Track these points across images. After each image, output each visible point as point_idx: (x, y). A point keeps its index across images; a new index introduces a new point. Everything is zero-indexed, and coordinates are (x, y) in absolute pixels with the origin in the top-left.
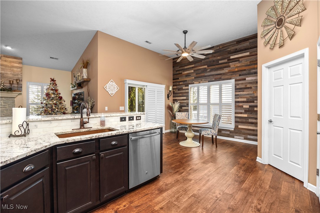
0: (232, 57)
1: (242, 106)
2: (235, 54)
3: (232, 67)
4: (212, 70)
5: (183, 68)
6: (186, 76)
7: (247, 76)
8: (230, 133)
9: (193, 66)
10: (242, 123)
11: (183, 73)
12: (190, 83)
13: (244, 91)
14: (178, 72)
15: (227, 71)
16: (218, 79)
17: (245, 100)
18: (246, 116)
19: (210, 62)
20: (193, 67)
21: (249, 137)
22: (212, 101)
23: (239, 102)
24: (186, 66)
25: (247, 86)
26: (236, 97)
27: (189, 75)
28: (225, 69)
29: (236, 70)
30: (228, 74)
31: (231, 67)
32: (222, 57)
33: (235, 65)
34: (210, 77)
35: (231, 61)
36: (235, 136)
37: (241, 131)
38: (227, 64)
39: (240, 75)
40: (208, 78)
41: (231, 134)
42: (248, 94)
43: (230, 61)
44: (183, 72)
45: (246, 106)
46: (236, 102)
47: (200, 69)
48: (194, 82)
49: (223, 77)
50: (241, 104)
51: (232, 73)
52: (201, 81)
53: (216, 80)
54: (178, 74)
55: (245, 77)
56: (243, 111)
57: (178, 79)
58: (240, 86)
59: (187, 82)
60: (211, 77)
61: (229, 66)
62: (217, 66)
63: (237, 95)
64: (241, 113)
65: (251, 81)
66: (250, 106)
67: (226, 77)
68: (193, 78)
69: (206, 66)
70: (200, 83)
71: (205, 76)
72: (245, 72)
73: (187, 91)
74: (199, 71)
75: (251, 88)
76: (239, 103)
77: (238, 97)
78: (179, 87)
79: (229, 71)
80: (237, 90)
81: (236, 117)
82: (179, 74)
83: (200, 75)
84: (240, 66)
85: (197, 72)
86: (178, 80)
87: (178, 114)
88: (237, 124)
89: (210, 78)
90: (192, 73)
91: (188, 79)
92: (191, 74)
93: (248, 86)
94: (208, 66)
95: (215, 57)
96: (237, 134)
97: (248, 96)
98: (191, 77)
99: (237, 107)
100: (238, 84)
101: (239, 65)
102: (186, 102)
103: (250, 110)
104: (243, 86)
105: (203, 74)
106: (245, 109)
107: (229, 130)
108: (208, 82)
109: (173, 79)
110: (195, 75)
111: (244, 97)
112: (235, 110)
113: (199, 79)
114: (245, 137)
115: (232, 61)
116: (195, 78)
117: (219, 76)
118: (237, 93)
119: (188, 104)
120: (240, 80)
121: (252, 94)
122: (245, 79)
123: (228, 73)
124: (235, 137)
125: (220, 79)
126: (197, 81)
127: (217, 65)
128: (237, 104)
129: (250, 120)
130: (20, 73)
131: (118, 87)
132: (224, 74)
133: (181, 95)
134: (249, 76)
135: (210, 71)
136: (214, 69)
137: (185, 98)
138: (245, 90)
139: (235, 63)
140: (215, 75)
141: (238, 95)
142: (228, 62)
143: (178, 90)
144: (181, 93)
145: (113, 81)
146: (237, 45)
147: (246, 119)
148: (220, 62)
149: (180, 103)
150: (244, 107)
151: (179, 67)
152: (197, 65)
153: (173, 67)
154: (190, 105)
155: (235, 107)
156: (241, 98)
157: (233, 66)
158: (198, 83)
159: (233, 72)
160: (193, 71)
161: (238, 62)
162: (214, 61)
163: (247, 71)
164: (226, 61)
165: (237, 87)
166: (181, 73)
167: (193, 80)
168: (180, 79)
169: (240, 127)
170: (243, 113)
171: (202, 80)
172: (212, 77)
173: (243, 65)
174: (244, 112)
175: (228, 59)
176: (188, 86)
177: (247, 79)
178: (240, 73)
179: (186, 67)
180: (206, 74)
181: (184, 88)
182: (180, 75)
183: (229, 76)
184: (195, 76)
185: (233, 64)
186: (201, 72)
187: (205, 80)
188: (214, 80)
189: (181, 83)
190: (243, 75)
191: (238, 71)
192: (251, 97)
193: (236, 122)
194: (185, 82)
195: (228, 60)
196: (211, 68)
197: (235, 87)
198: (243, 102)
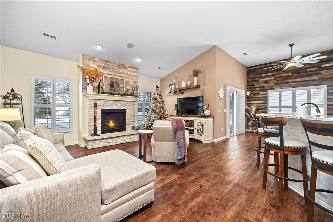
0: (323, 66)
2: (328, 62)
4: (297, 77)
5: (261, 75)
6: (264, 83)
9: (273, 73)
12: (269, 88)
14: (254, 79)
15: (317, 78)
16: (305, 85)
20: (272, 75)
24: (264, 74)
26: (328, 100)
28: (314, 76)
29: (329, 76)
30: (318, 80)
31: (322, 74)
32: (311, 66)
33: (327, 73)
34: (294, 83)
35: (323, 69)
38: (317, 72)
40: (292, 84)
43: (321, 69)
44: (261, 79)
46: (329, 105)
47: (283, 76)
48: (274, 88)
49: (311, 83)
51: (324, 80)
52: (283, 86)
53: (302, 86)
54: (253, 81)
57: (254, 85)
59: (265, 88)
61: (321, 74)
62: (304, 74)
63: (330, 99)
67: (316, 83)
68: (274, 84)
69: (290, 74)
70: (281, 88)
71: (289, 83)
73: (266, 96)
74: (281, 78)
78: (255, 92)
79: (319, 77)
80: (330, 94)
82: (257, 80)
83: (282, 81)
85: (279, 79)
86: (254, 86)
90: (272, 80)
91: (266, 85)
92: (270, 81)
94: (293, 74)
98: (270, 83)
99: (329, 109)
100: (331, 89)
101: (332, 72)
102: (264, 105)
108: (293, 87)
109: (247, 86)
110: (276, 81)
113: (281, 85)
116: (275, 84)
117: (306, 83)
118: (330, 97)
119: (266, 108)
125: (308, 85)
127: (304, 72)
130: (137, 81)
131: (224, 93)
132: (313, 80)
135: (295, 78)
136: (301, 76)
137: (262, 102)
139: (328, 71)
140: (301, 81)
141: (332, 98)
142: (319, 69)
143: (253, 95)
144: (256, 98)
146: (330, 54)
148: (308, 70)
149: (257, 106)
151: (255, 75)
152: (277, 73)
153: (247, 75)
154: (269, 108)
155: (327, 109)
157: (325, 74)
158: (279, 88)
160: (273, 78)
161: (331, 70)
162: (300, 69)
164: (316, 69)
165: (330, 92)
166: (259, 80)
167: (273, 86)
168: (256, 85)
171: (285, 86)
172: (297, 83)
175: (319, 67)
176: (267, 91)
179: (263, 75)
180: (289, 81)
181: (261, 93)
182: (256, 82)
183: (320, 82)
185: (325, 72)
186: (283, 79)
187: (288, 86)
188: (300, 85)
189: (256, 89)
191: (331, 78)
194: (263, 88)
195: (318, 69)
196: (296, 75)
197: (328, 91)
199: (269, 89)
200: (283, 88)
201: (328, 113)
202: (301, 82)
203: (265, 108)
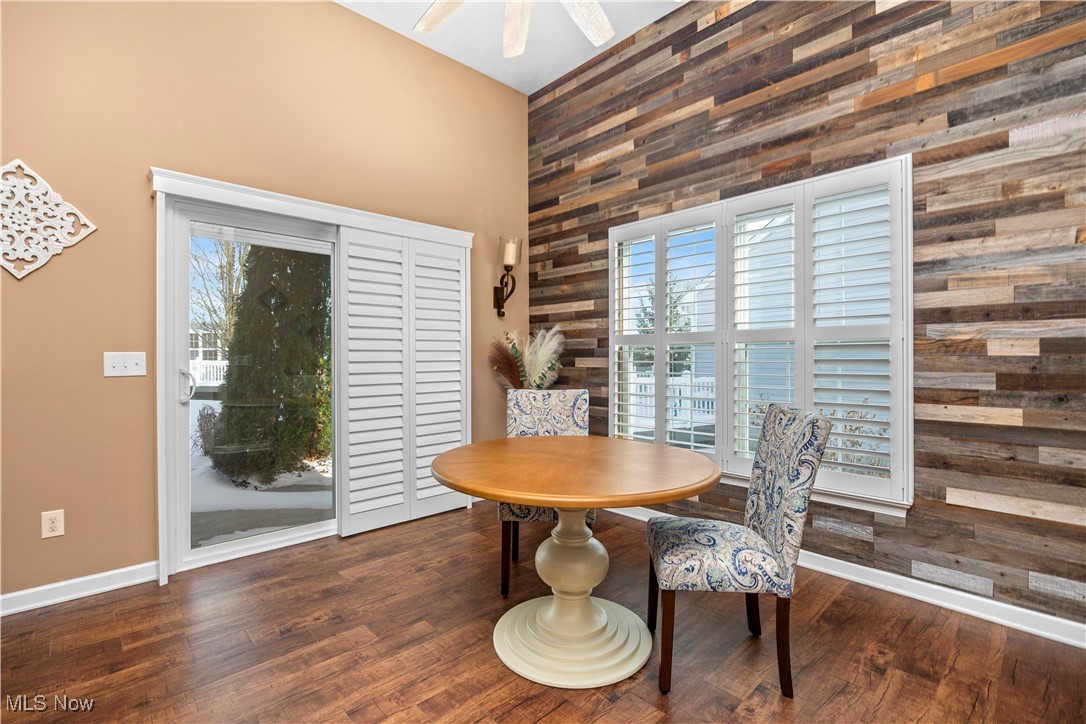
1: (978, 348)
3: (889, 68)
4: (745, 118)
5: (580, 137)
6: (594, 181)
7: (1021, 112)
8: (877, 534)
9: (632, 114)
10: (979, 471)
11: (580, 166)
12: (613, 215)
13: (991, 233)
14: (554, 167)
15: (851, 106)
16: (783, 169)
17: (1002, 295)
18: (1010, 416)
19: (734, 68)
20: (629, 125)
21: (1039, 582)
22: (745, 319)
23: (945, 315)
24: (593, 122)
25: (1018, 188)
26: (924, 276)
27: (611, 169)
28: (832, 96)
29: (926, 82)
30: (860, 125)
31: (880, 71)
32: (814, 19)
33: (912, 54)
34: (728, 166)
35: (884, 30)
36: (915, 565)
37: (972, 535)
38: (847, 59)
39: (955, 119)
40: (722, 174)
41: (885, 545)
42: (1029, 252)
43: (872, 35)
44: (581, 157)
45: (1015, 345)
46: (923, 317)
47: (674, 126)
48: (635, 209)
49: (820, 153)
50: (963, 332)
51: (890, 114)
52: (679, 196)
53: (773, 177)
54: (553, 176)
55: (996, 125)
56: (986, 383)
57: (555, 202)
58: (956, 200)
59: (600, 213)
60: (738, 163)
61: (867, 70)
62: (777, 89)
63: (933, 265)
64: (971, 398)
65: (1059, 150)
66: (1047, 345)
68: (634, 184)
69: (708, 103)
70: (669, 210)
71: (704, 164)
72: (999, 88)
73: (598, 265)
74: (668, 141)
75: (1055, 200)
76: (950, 321)
77: (939, 275)
78: (559, 245)
79: (866, 101)
80: (928, 226)
81: (921, 426)
82: (561, 172)
84: (953, 50)
85: (656, 147)
86: (554, 211)
87: (524, 403)
88: (935, 477)
89: (732, 170)
90: (629, 156)
91: (602, 195)
92: (618, 167)
93: (1031, 187)
94: (720, 101)
95: (764, 29)
96: (932, 552)
97: (1025, 268)
98: (619, 182)
99: (926, 352)
100: (940, 188)
101: (944, 42)
102: (594, 326)
103: (1051, 377)
104: (982, 197)
105: (687, 156)
106: (1004, 369)
107: (872, 515)
108: (723, 196)
109: (532, 209)
110: (643, 166)
111: (993, 273)
112: (916, 377)
113: (667, 184)
114: (1006, 583)
115: (892, 26)
116: (643, 184)
117: (791, 152)
118: (936, 252)
119: (603, 342)
120: (960, 155)
121: (1064, 249)
122: (1001, 143)
123: (863, 114)
124: (917, 567)
125: (799, 170)
126: (654, 202)
127: (778, 79)
128: (934, 330)
129: (1049, 456)
131: (84, 219)
132: (827, 130)
133: (567, 288)
134: (1032, 110)
135: (732, 129)
136: (760, 107)
137: (589, 305)
138: (1001, 224)
139: (915, 39)
140: (764, 145)
141: (944, 262)
142: (858, 39)
143: (555, 266)
144: (568, 279)
145: (28, 170)
147: (1007, 444)
148: (800, 54)
149: (565, 334)
150: (995, 349)
151: (561, 139)
152: (651, 103)
153: (532, 141)
154: (614, 347)
155: (916, 352)
156: (969, 282)
157: (898, 64)
158: (659, 209)
159: (897, 105)
160: (628, 146)
161: (937, 25)
162: (757, 58)
163: (1020, 78)
164: (844, 35)
165: (936, 206)
166: (570, 169)
167: (631, 198)
168: (567, 204)
169: (954, 497)
170: (988, 394)
171: (685, 190)
172: (746, 161)
173: (985, 34)
174: (993, 387)
175: (861, 18)
176: (605, 235)
177: (1015, 136)
178: (955, 101)
179: (592, 132)
180: (707, 152)
181: (585, 248)
182: (563, 180)
183: (867, 137)
184: (642, 172)
185: (900, 47)
186: (677, 145)
187: (700, 191)
188: (758, 177)
189: (567, 225)
190: (980, 111)
191: (940, 90)
192: (1054, 270)
193: (926, 461)
194: (592, 218)
195: (856, 32)
196: (738, 108)
197: (918, 206)
198: (988, 313)
199: (615, 222)
200: (676, 204)
201: (922, 383)
202: (765, 154)
203: (599, 346)
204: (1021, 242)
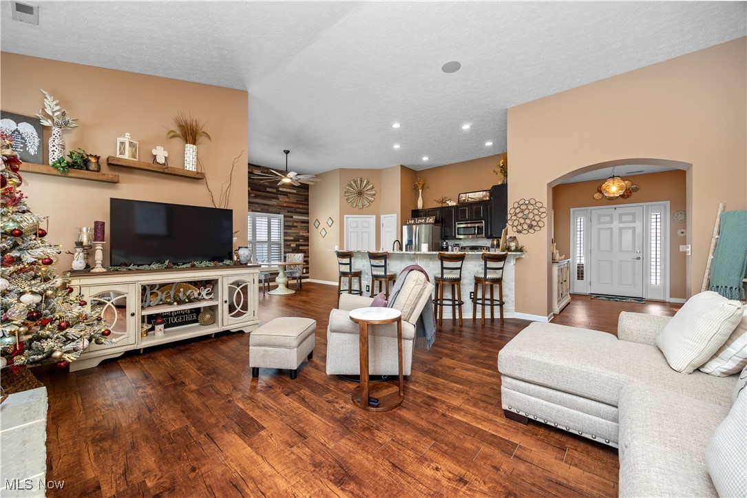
0: (280, 189)
3: (280, 200)
4: (257, 196)
7: (294, 214)
13: (291, 229)
15: (275, 203)
16: (264, 210)
17: (292, 238)
19: (255, 184)
22: (258, 239)
26: (285, 234)
29: (285, 205)
38: (275, 195)
39: (288, 212)
43: (279, 193)
45: (293, 245)
46: (285, 240)
49: (271, 209)
50: (289, 243)
51: (281, 207)
53: (262, 211)
55: (292, 214)
56: (291, 250)
58: (288, 223)
60: (256, 205)
61: (278, 199)
62: (264, 194)
67: (275, 210)
72: (292, 210)
75: (296, 227)
76: (287, 241)
79: (278, 203)
80: (286, 227)
93: (295, 224)
94: (252, 190)
97: (295, 235)
99: (286, 246)
100: (286, 221)
101: (287, 200)
103: (296, 249)
104: (290, 224)
106: (293, 248)
108: (252, 211)
111: (292, 235)
112: (284, 250)
115: (281, 193)
117: (266, 207)
118: (286, 231)
120: (288, 217)
123: (277, 206)
125: (268, 211)
127: (264, 192)
132: (272, 206)
135: (254, 197)
136: (260, 195)
139: (284, 197)
140: (261, 204)
141: (287, 233)
148: (268, 189)
150: (292, 245)
155: (284, 245)
156: (289, 236)
157: (282, 200)
161: (286, 197)
162: (260, 185)
163: (294, 209)
164: (275, 190)
165: (286, 224)
173: (291, 201)
175: (277, 189)
177: (294, 217)
178: (288, 209)
183: (277, 210)
185: (282, 197)
188: (260, 210)
190: (290, 212)
191: (286, 207)
195: (277, 191)
197: (284, 223)
198: (291, 240)
204: (294, 231)
